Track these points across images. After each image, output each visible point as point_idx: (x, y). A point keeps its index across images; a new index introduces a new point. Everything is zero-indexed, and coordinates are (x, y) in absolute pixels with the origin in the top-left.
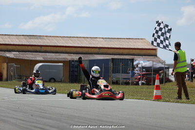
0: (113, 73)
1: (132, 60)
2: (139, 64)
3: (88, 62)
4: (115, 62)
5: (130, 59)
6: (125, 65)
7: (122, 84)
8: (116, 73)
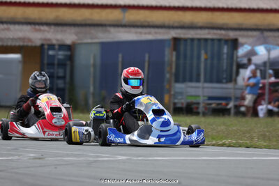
0: (177, 81)
1: (235, 44)
2: (253, 53)
3: (96, 51)
4: (182, 48)
5: (226, 41)
6: (212, 58)
7: (204, 114)
8: (184, 81)
